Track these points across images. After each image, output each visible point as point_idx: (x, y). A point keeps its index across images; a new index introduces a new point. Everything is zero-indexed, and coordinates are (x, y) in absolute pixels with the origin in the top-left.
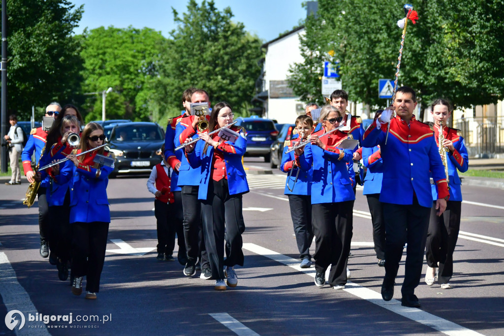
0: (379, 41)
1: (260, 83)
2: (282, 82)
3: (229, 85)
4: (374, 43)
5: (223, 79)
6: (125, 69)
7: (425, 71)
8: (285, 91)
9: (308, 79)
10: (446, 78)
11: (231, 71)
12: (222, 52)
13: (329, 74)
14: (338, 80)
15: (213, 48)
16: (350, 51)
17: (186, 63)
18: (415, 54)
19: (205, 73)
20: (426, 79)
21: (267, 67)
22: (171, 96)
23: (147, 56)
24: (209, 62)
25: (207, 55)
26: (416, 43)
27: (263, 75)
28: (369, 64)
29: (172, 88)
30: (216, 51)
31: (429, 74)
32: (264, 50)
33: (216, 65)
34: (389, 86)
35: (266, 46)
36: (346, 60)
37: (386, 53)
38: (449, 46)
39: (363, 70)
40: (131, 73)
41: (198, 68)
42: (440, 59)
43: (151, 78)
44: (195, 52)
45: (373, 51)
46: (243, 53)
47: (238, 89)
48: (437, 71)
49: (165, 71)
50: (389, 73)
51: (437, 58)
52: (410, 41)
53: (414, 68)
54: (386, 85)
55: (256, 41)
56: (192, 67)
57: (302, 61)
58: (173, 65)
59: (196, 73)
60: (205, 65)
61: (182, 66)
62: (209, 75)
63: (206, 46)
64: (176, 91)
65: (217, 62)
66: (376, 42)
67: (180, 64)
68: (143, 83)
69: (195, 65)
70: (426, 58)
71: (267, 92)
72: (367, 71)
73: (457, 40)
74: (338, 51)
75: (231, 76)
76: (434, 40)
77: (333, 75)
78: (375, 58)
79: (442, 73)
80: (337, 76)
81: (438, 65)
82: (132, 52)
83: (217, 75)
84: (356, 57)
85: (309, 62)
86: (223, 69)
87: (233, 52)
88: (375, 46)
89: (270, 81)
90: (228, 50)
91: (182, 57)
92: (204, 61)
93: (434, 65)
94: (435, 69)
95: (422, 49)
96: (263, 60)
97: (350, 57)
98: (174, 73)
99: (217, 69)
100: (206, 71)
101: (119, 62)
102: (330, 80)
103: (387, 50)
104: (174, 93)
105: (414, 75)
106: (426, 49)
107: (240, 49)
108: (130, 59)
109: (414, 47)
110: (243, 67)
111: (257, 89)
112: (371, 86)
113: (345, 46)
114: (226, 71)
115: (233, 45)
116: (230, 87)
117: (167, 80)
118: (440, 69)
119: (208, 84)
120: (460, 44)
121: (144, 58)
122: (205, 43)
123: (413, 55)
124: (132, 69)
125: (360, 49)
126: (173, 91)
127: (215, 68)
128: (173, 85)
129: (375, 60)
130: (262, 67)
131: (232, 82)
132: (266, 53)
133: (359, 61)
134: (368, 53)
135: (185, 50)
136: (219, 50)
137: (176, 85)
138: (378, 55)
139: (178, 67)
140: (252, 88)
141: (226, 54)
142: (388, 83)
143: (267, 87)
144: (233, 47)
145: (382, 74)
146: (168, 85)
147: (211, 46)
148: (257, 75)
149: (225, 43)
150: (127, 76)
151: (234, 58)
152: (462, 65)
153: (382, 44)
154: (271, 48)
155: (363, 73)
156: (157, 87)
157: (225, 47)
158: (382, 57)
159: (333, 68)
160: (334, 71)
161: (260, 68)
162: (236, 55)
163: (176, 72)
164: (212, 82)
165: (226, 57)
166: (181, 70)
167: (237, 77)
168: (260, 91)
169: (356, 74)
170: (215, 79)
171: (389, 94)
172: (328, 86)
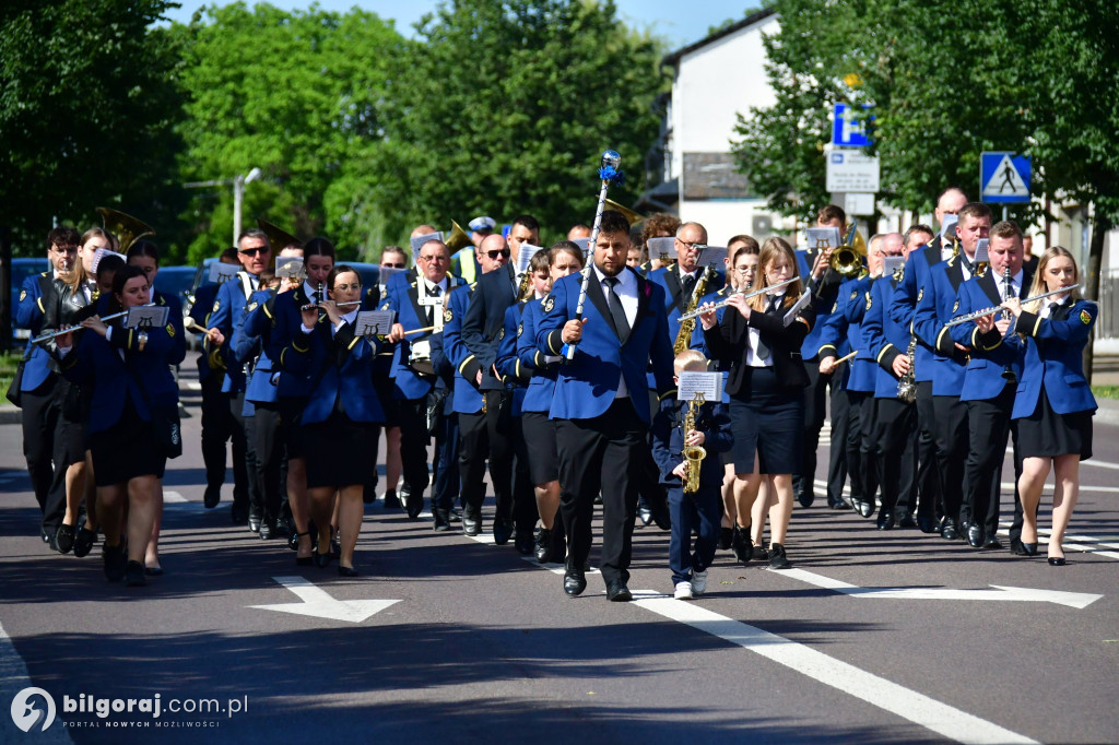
1: (658, 160)
2: (717, 158)
3: (572, 163)
4: (968, 56)
5: (557, 149)
6: (294, 118)
7: (1109, 130)
8: (724, 182)
9: (788, 152)
12: (553, 77)
13: (846, 137)
14: (871, 153)
15: (531, 67)
16: (903, 75)
17: (458, 107)
18: (1082, 85)
19: (510, 132)
20: (1111, 152)
21: (676, 117)
22: (419, 192)
23: (356, 86)
24: (520, 102)
25: (513, 85)
26: (1085, 54)
27: (667, 136)
28: (955, 112)
29: (424, 171)
30: (539, 75)
32: (668, 70)
33: (540, 112)
34: (1008, 171)
35: (674, 60)
36: (894, 101)
37: (1001, 81)
39: (939, 128)
40: (310, 131)
41: (490, 118)
43: (364, 144)
44: (482, 76)
45: (966, 76)
46: (613, 79)
49: (402, 128)
50: (1009, 136)
52: (1070, 52)
53: (1078, 122)
54: (1001, 168)
55: (648, 47)
56: (475, 115)
57: (771, 100)
58: (425, 109)
59: (487, 131)
60: (511, 112)
61: (447, 115)
62: (519, 139)
63: (513, 60)
64: (432, 180)
65: (541, 103)
66: (975, 53)
67: (443, 107)
68: (343, 157)
69: (484, 109)
71: (675, 182)
72: (948, 130)
74: (868, 75)
75: (576, 140)
77: (856, 139)
78: (971, 95)
80: (867, 144)
82: (315, 77)
83: (541, 139)
84: (921, 93)
85: (792, 102)
86: (557, 124)
87: (586, 77)
88: (972, 64)
89: (685, 155)
90: (572, 70)
91: (449, 90)
92: (507, 99)
96: (666, 99)
97: (903, 93)
98: (427, 132)
99: (541, 123)
100: (514, 126)
101: (279, 101)
102: (848, 154)
103: (1006, 73)
104: (426, 187)
105: (1078, 142)
106: (1113, 72)
107: (600, 68)
108: (309, 93)
110: (611, 117)
111: (649, 176)
112: (959, 171)
113: (892, 64)
114: (565, 126)
115: (584, 58)
116: (574, 171)
117: (406, 153)
119: (515, 163)
121: (347, 90)
122: (508, 53)
124: (314, 121)
125: (932, 71)
126: (423, 180)
127: (534, 119)
128: (424, 163)
129: (972, 101)
130: (664, 116)
131: (580, 157)
132: (674, 78)
133: (929, 104)
134: (950, 82)
135: (457, 69)
136: (548, 71)
137: (433, 164)
138: (981, 88)
139: (437, 117)
140: (636, 172)
141: (568, 81)
142: (1006, 161)
143: (675, 170)
144: (585, 65)
145: (990, 139)
146: (410, 163)
147: (525, 61)
148: (649, 137)
149: (563, 53)
150: (300, 138)
151: (592, 90)
153: (993, 60)
154: (688, 66)
155: (939, 135)
156: (381, 170)
157: (563, 63)
158: (993, 92)
159: (855, 122)
160: (860, 129)
161: (659, 121)
162: (593, 85)
163: (433, 128)
164: (527, 156)
165: (564, 90)
166: (446, 125)
167: (594, 146)
168: (658, 180)
169: (921, 138)
170: (534, 152)
171: (1008, 192)
172: (845, 168)
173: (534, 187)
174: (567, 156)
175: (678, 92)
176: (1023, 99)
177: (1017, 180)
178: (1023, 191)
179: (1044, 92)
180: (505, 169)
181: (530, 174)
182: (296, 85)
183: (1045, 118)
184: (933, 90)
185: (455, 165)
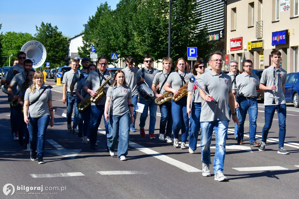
0: (111, 39)
1: (68, 54)
2: (75, 53)
3: (56, 54)
4: (109, 40)
5: (54, 52)
7: (128, 50)
9: (85, 53)
10: (135, 53)
11: (57, 49)
12: (53, 42)
13: (93, 51)
14: (96, 53)
15: (50, 41)
18: (124, 44)
20: (128, 53)
21: (70, 48)
25: (48, 43)
26: (125, 40)
27: (69, 51)
28: (108, 47)
31: (129, 51)
32: (69, 41)
33: (51, 47)
34: (115, 55)
35: (70, 40)
36: (99, 46)
37: (113, 43)
38: (137, 41)
39: (105, 49)
42: (133, 46)
44: (44, 42)
45: (109, 42)
46: (62, 42)
47: (59, 56)
48: (132, 50)
50: (114, 51)
51: (132, 45)
52: (123, 39)
53: (124, 49)
54: (114, 55)
55: (66, 38)
57: (83, 45)
63: (48, 40)
66: (110, 39)
70: (128, 46)
71: (70, 57)
72: (107, 50)
73: (139, 39)
74: (95, 42)
75: (56, 51)
76: (131, 39)
77: (94, 51)
78: (110, 45)
79: (134, 51)
80: (95, 52)
81: (132, 48)
82: (21, 42)
84: (102, 45)
85: (86, 46)
86: (54, 49)
87: (58, 42)
88: (110, 41)
89: (71, 53)
90: (56, 41)
92: (47, 45)
93: (131, 48)
94: (131, 49)
95: (126, 42)
99: (52, 48)
102: (93, 53)
103: (114, 42)
105: (124, 52)
106: (128, 42)
107: (60, 41)
109: (124, 41)
110: (62, 48)
112: (108, 55)
113: (99, 41)
115: (58, 40)
118: (133, 50)
120: (140, 40)
122: (47, 39)
123: (123, 44)
125: (104, 42)
127: (51, 48)
129: (110, 46)
130: (68, 48)
131: (57, 53)
132: (70, 43)
133: (104, 46)
134: (107, 43)
136: (53, 41)
138: (111, 44)
140: (65, 55)
141: (55, 43)
142: (114, 54)
143: (70, 55)
144: (58, 41)
147: (49, 40)
148: (67, 50)
149: (55, 39)
151: (58, 44)
152: (141, 48)
153: (112, 40)
154: (72, 41)
155: (105, 51)
157: (55, 40)
158: (112, 45)
159: (94, 49)
164: (50, 53)
165: (55, 44)
167: (59, 51)
168: (68, 56)
169: (103, 51)
170: (51, 52)
171: (115, 58)
172: (92, 55)
173: (51, 57)
174: (55, 53)
175: (70, 44)
176: (116, 45)
177: (116, 57)
178: (117, 58)
179: (119, 44)
181: (50, 55)
183: (119, 49)
184: (104, 45)
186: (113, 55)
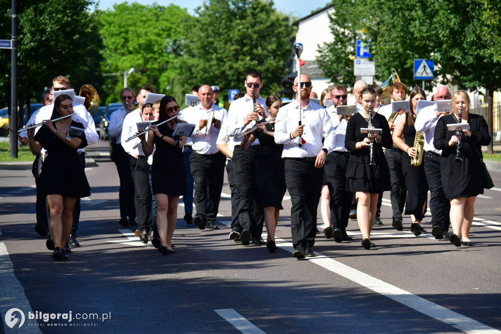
1: (290, 64)
2: (314, 62)
3: (258, 65)
5: (252, 59)
6: (148, 47)
7: (463, 50)
8: (317, 72)
9: (338, 60)
10: (484, 58)
11: (260, 51)
12: (250, 31)
13: (362, 53)
14: (371, 60)
15: (241, 27)
16: (383, 29)
17: (212, 43)
18: (453, 32)
19: (232, 52)
20: (464, 59)
23: (172, 34)
24: (236, 41)
25: (235, 34)
26: (454, 20)
27: (294, 54)
28: (403, 43)
29: (198, 69)
30: (244, 30)
31: (466, 54)
32: (295, 28)
33: (244, 45)
34: (424, 67)
35: (297, 23)
36: (379, 39)
37: (420, 31)
38: (488, 23)
39: (397, 50)
40: (154, 52)
41: (224, 48)
42: (478, 37)
43: (176, 58)
44: (221, 31)
45: (408, 29)
46: (273, 31)
47: (267, 70)
48: (476, 50)
49: (190, 51)
50: (423, 52)
51: (476, 36)
52: (447, 19)
53: (451, 47)
54: (422, 65)
55: (287, 19)
56: (218, 46)
58: (198, 44)
59: (223, 52)
60: (233, 44)
61: (206, 46)
62: (236, 56)
63: (234, 24)
64: (201, 72)
65: (245, 41)
66: (410, 20)
67: (206, 43)
68: (167, 62)
69: (222, 44)
70: (464, 37)
72: (401, 50)
73: (497, 17)
74: (369, 29)
75: (259, 55)
76: (473, 17)
77: (365, 55)
78: (409, 36)
79: (482, 53)
80: (370, 56)
81: (476, 43)
82: (156, 31)
83: (245, 55)
84: (390, 36)
86: (251, 49)
87: (262, 31)
88: (410, 24)
90: (256, 28)
91: (208, 36)
92: (231, 40)
93: (472, 44)
94: (474, 48)
95: (460, 27)
96: (294, 39)
97: (383, 36)
98: (200, 53)
99: (245, 49)
100: (234, 50)
101: (142, 41)
102: (362, 60)
103: (422, 28)
104: (199, 75)
105: (451, 55)
106: (464, 27)
107: (268, 27)
108: (153, 37)
109: (451, 25)
110: (273, 46)
111: (287, 70)
112: (405, 67)
113: (378, 24)
114: (255, 50)
115: (262, 23)
117: (191, 61)
118: (479, 48)
119: (235, 65)
121: (169, 36)
122: (232, 22)
123: (451, 33)
124: (156, 48)
125: (394, 27)
126: (198, 72)
127: (242, 48)
128: (198, 65)
129: (410, 39)
130: (293, 46)
131: (261, 62)
132: (297, 31)
133: (393, 40)
134: (402, 31)
135: (211, 28)
136: (248, 29)
137: (201, 66)
138: (413, 33)
139: (204, 47)
140: (283, 68)
141: (255, 33)
142: (424, 63)
144: (262, 26)
145: (417, 53)
146: (193, 66)
147: (238, 25)
148: (288, 55)
149: (253, 21)
150: (150, 55)
151: (264, 36)
153: (417, 23)
154: (302, 26)
155: (397, 52)
156: (181, 68)
157: (253, 25)
158: (417, 35)
159: (365, 47)
160: (367, 51)
161: (291, 47)
162: (265, 34)
163: (202, 51)
164: (240, 62)
165: (255, 36)
166: (207, 50)
167: (266, 57)
168: (291, 72)
169: (389, 53)
170: (242, 60)
171: (425, 75)
172: (361, 66)
173: (242, 75)
174: (256, 62)
176: (429, 38)
177: (428, 70)
178: (431, 75)
179: (437, 35)
180: (231, 68)
182: (149, 34)
183: (439, 44)
184: (394, 35)
185: (210, 66)
186: (418, 64)
